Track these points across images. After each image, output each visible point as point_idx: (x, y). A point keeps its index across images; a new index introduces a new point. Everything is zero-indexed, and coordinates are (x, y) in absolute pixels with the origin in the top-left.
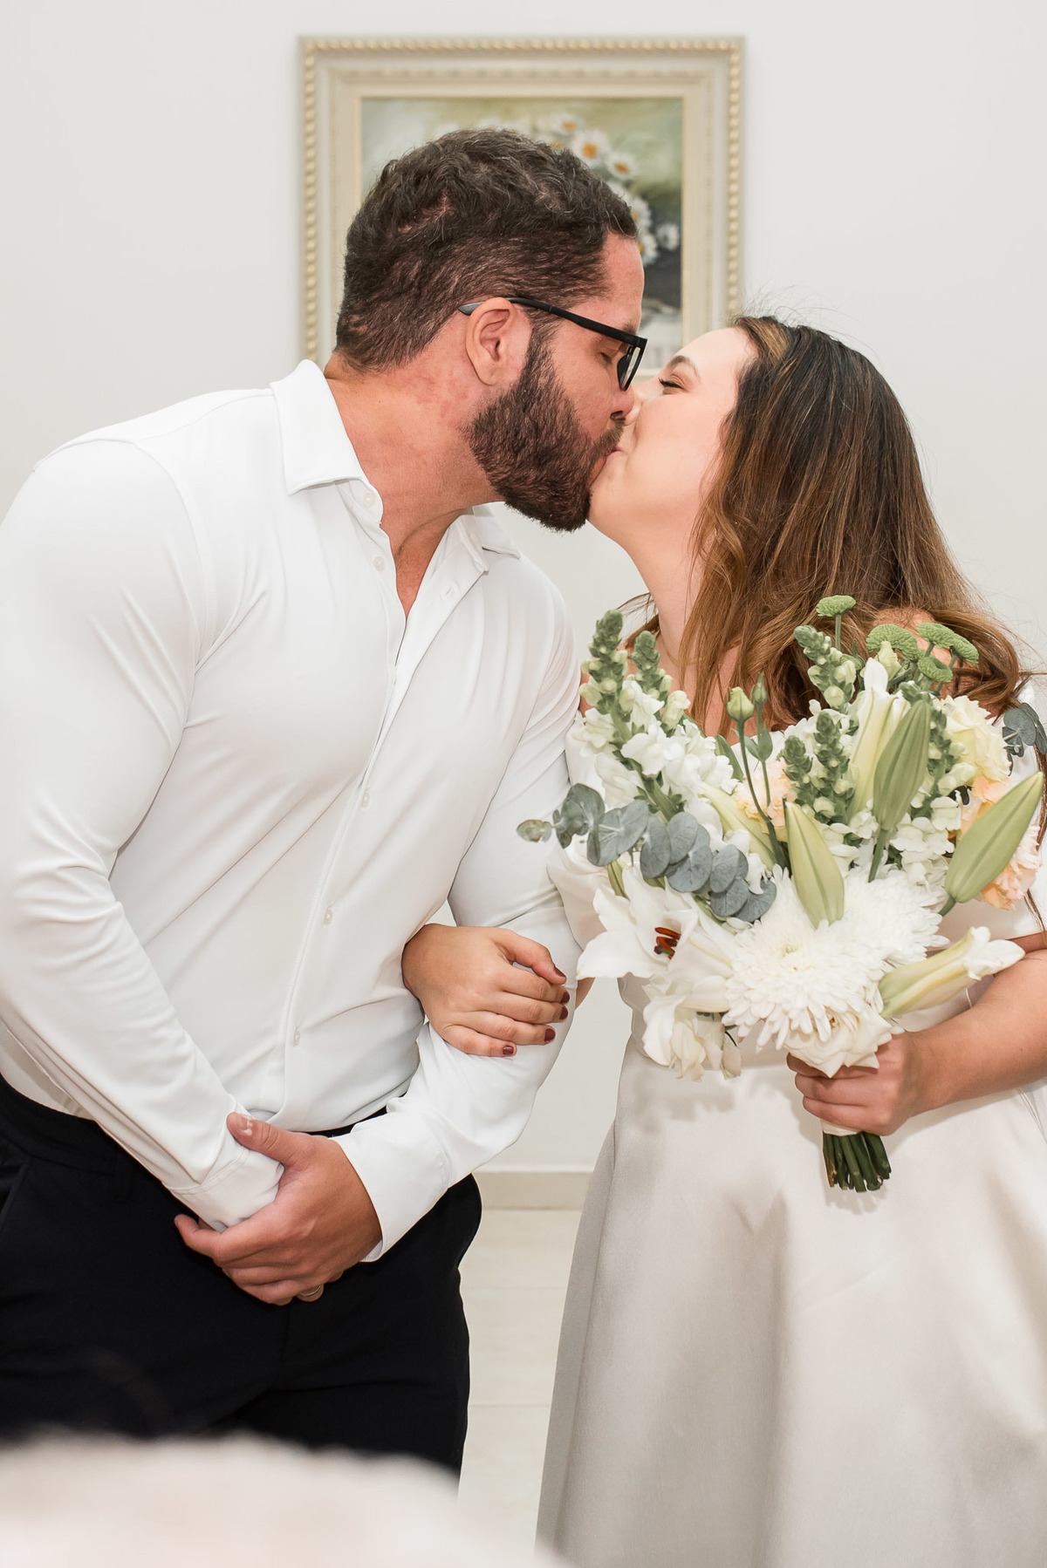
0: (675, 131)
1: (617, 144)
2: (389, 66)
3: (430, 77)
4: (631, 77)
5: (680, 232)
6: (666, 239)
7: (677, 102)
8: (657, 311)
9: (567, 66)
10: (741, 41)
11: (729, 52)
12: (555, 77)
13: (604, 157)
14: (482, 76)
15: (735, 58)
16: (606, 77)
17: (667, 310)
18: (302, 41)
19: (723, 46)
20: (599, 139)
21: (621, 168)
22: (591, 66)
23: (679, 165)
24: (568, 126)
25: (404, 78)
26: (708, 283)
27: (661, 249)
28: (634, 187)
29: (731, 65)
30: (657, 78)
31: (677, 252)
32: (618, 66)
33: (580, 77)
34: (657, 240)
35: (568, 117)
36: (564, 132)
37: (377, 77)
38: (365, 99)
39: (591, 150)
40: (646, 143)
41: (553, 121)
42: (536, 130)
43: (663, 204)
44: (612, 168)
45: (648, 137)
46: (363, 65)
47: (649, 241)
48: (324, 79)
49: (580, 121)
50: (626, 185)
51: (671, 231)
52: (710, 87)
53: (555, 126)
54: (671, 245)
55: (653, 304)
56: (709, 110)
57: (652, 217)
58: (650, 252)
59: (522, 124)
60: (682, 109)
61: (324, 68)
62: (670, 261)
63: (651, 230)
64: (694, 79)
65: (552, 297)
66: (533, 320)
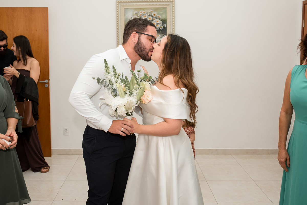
0: (166, 12)
1: (158, 14)
2: (128, 4)
4: (160, 5)
5: (166, 25)
6: (164, 26)
7: (166, 8)
8: (164, 36)
12: (150, 5)
13: (156, 16)
16: (156, 5)
18: (117, 1)
20: (156, 13)
21: (159, 17)
22: (154, 4)
23: (166, 16)
25: (130, 5)
27: (164, 27)
28: (160, 19)
29: (173, 3)
30: (163, 5)
34: (163, 26)
35: (151, 10)
37: (126, 5)
38: (125, 8)
39: (154, 15)
40: (162, 14)
41: (150, 11)
42: (147, 12)
43: (164, 21)
44: (157, 17)
45: (162, 13)
46: (124, 4)
47: (162, 26)
48: (119, 6)
49: (153, 11)
50: (159, 19)
51: (165, 25)
52: (170, 6)
53: (150, 12)
54: (165, 27)
55: (163, 34)
56: (170, 9)
57: (162, 23)
58: (163, 28)
59: (145, 11)
60: (166, 9)
61: (120, 4)
62: (165, 29)
63: (163, 25)
64: (168, 5)
65: (141, 32)
66: (139, 34)
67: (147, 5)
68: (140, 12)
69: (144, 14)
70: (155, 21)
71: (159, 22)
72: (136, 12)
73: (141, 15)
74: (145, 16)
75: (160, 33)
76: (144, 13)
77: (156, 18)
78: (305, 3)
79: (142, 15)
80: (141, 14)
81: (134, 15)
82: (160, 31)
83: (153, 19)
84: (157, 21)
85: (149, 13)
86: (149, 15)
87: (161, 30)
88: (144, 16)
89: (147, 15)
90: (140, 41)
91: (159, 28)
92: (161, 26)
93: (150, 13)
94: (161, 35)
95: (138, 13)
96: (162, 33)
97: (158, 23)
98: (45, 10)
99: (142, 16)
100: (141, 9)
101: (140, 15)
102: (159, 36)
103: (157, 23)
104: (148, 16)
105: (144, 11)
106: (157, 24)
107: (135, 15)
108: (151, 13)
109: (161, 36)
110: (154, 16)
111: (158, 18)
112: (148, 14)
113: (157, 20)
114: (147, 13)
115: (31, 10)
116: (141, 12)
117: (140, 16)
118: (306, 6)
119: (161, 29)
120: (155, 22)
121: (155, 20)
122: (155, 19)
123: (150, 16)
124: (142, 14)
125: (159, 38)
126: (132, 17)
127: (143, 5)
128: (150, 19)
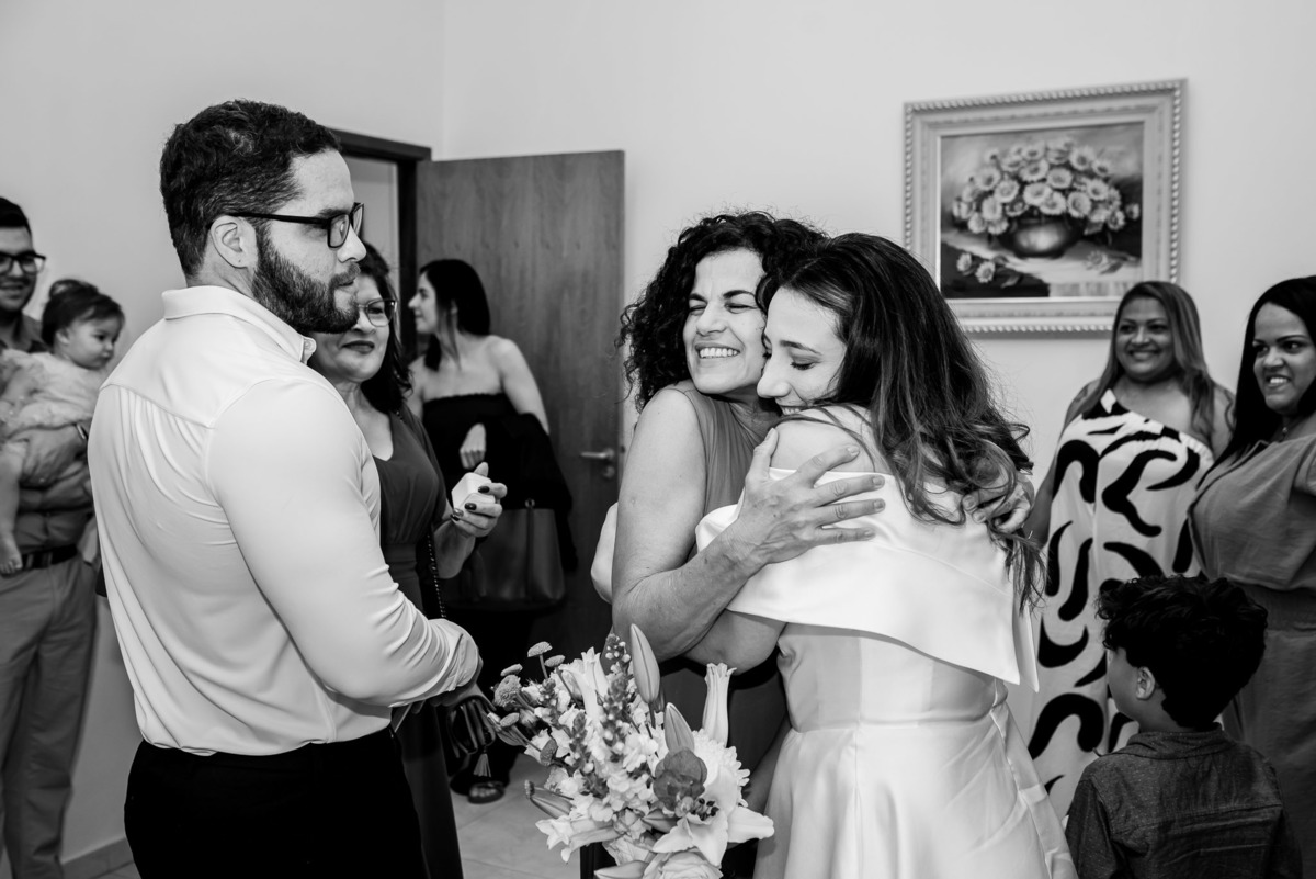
0: (1138, 143)
1: (1100, 154)
2: (956, 117)
3: (981, 122)
4: (1109, 111)
5: (1141, 208)
6: (1131, 213)
7: (1141, 123)
8: (1125, 259)
9: (1066, 108)
10: (1182, 82)
11: (1172, 90)
12: (1059, 115)
13: (1091, 163)
14: (1013, 119)
15: (1177, 93)
16: (1092, 113)
17: (1132, 259)
18: (906, 106)
19: (1169, 86)
20: (1088, 152)
21: (1102, 170)
22: (1082, 107)
23: (1140, 165)
24: (1067, 145)
25: (966, 123)
26: (1158, 241)
27: (1128, 219)
28: (1110, 181)
29: (1175, 98)
30: (1125, 111)
31: (1139, 221)
32: (1100, 106)
33: (1075, 114)
34: (1126, 214)
35: (1068, 140)
36: (1065, 149)
37: (950, 124)
38: (943, 137)
39: (1082, 160)
40: (1121, 153)
41: (1059, 143)
42: (1047, 149)
43: (1130, 191)
44: (1096, 171)
45: (1119, 148)
46: (940, 118)
47: (1120, 216)
48: (918, 128)
49: (1076, 142)
50: (1106, 180)
51: (1135, 209)
52: (1161, 113)
53: (1061, 146)
54: (1136, 217)
55: (1123, 254)
56: (1161, 128)
57: (1121, 200)
58: (1121, 222)
59: (1038, 147)
60: (1143, 129)
61: (918, 121)
62: (1134, 227)
63: (1122, 208)
64: (1150, 110)
65: (261, 208)
66: (254, 224)
67: (1045, 117)
68: (1014, 149)
69: (1030, 162)
70: (1083, 188)
71: (1106, 192)
72: (995, 151)
73: (1016, 164)
74: (1036, 170)
75: (1110, 249)
76: (1033, 154)
77: (1091, 175)
79: (1023, 164)
80: (1017, 158)
81: (983, 165)
82: (1109, 235)
83: (1074, 180)
84: (1095, 192)
85: (1057, 155)
86: (1057, 162)
87: (1113, 232)
88: (1033, 166)
89: (1044, 166)
90: (272, 258)
91: (1105, 225)
92: (1113, 215)
93: (1061, 152)
94: (1115, 258)
95: (1005, 154)
96: (1120, 249)
97: (1099, 202)
98: (611, 163)
99: (1023, 167)
100: (1017, 134)
101: (1011, 166)
103: (1092, 200)
104: (1052, 167)
105: (1030, 148)
106: (1095, 205)
107: (987, 166)
108: (1064, 153)
109: (1114, 262)
110: (1080, 168)
111: (1098, 177)
112: (1052, 160)
113: (1091, 184)
114: (1045, 156)
115: (561, 164)
116: (1019, 152)
117: (1011, 170)
119: (1111, 226)
120: (1083, 196)
121: (1084, 184)
122: (1084, 179)
123: (1059, 166)
124: (1024, 159)
125: (1103, 273)
126: (973, 175)
127: (1029, 118)
128: (1059, 180)
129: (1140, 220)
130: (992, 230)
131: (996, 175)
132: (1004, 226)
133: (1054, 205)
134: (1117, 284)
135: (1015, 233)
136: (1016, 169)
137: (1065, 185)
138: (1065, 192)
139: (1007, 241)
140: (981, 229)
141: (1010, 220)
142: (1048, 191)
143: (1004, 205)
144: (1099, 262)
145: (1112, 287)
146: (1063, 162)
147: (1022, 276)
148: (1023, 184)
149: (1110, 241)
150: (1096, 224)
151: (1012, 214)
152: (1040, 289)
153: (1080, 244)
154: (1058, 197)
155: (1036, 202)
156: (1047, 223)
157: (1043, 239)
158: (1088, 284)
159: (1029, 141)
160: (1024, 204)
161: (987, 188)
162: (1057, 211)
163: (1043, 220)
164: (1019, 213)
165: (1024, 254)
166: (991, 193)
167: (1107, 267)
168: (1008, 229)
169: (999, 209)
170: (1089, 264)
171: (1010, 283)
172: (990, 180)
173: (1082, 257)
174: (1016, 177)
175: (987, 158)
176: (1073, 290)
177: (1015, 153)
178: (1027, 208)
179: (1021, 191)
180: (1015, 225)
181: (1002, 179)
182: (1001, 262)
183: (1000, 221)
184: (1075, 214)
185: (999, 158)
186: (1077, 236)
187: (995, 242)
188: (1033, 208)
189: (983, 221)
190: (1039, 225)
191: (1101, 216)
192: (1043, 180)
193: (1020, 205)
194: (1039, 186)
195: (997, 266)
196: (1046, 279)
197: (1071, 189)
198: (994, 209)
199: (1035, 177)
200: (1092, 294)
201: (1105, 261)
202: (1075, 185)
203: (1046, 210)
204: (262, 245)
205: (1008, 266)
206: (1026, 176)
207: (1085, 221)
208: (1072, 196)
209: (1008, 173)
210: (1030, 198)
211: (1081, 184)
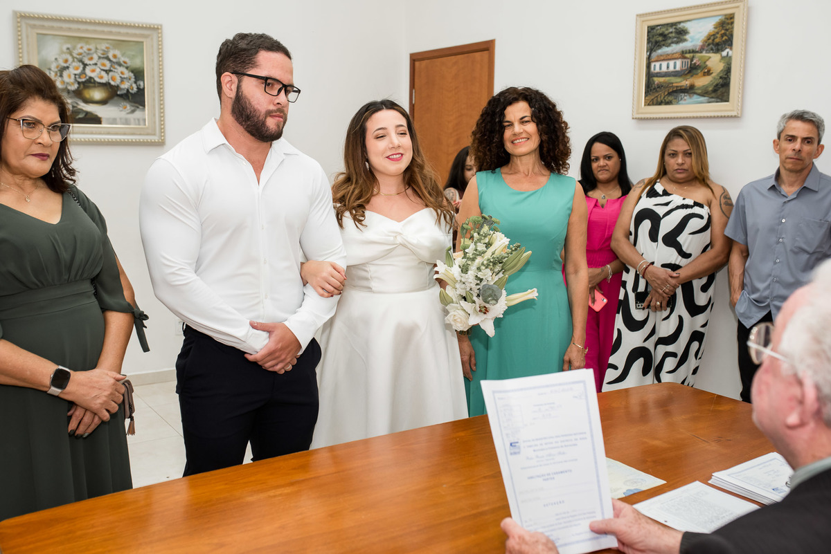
0: (142, 51)
1: (123, 55)
2: (46, 24)
3: (61, 29)
4: (127, 34)
5: (144, 83)
6: (140, 85)
7: (142, 42)
8: (138, 107)
9: (107, 29)
10: (161, 26)
11: (158, 29)
12: (103, 32)
13: (119, 59)
14: (79, 30)
15: (160, 31)
16: (119, 34)
17: (141, 107)
18: (15, 13)
19: (156, 27)
20: (117, 53)
21: (125, 62)
22: (114, 30)
23: (143, 63)
24: (107, 48)
25: (52, 28)
26: (155, 99)
27: (138, 88)
28: (129, 69)
29: (159, 33)
30: (135, 35)
32: (123, 30)
33: (110, 33)
34: (137, 86)
35: (107, 45)
36: (106, 50)
37: (43, 27)
38: (38, 34)
39: (115, 56)
40: (133, 55)
41: (103, 46)
42: (97, 48)
43: (138, 74)
44: (122, 63)
45: (133, 53)
46: (39, 23)
47: (134, 86)
48: (24, 26)
49: (111, 47)
50: (127, 68)
51: (141, 83)
52: (152, 39)
53: (104, 48)
54: (142, 87)
55: (137, 105)
56: (152, 46)
57: (135, 78)
58: (135, 89)
59: (92, 47)
60: (143, 45)
61: (24, 22)
62: (141, 92)
63: (135, 82)
64: (146, 36)
66: (238, 77)
67: (95, 32)
68: (79, 46)
69: (88, 54)
70: (116, 70)
71: (127, 74)
72: (69, 46)
73: (80, 54)
74: (91, 59)
75: (131, 102)
76: (89, 50)
77: (120, 65)
78: (415, 58)
79: (85, 54)
80: (81, 51)
81: (62, 52)
82: (130, 95)
83: (111, 66)
84: (122, 73)
85: (101, 52)
86: (102, 56)
87: (132, 94)
88: (90, 56)
89: (95, 57)
91: (128, 90)
92: (131, 85)
93: (103, 50)
94: (133, 106)
95: (74, 48)
96: (135, 102)
97: (125, 78)
99: (84, 56)
100: (81, 38)
101: (78, 55)
102: (128, 107)
103: (121, 77)
104: (100, 58)
105: (88, 47)
106: (122, 80)
107: (65, 53)
108: (105, 52)
109: (133, 108)
110: (114, 60)
111: (123, 66)
112: (100, 55)
113: (120, 69)
114: (96, 52)
116: (82, 48)
117: (78, 57)
118: (417, 64)
119: (130, 91)
120: (116, 74)
122: (116, 66)
123: (103, 58)
124: (85, 52)
125: (128, 113)
126: (57, 57)
127: (87, 31)
128: (104, 65)
129: (144, 88)
130: (69, 88)
131: (70, 59)
132: (76, 86)
133: (102, 78)
134: (135, 119)
135: (82, 90)
136: (81, 57)
137: (107, 68)
138: (107, 72)
139: (78, 94)
140: (64, 87)
141: (79, 83)
142: (98, 70)
143: (75, 75)
144: (125, 108)
145: (132, 121)
146: (105, 56)
147: (87, 113)
148: (85, 65)
149: (130, 98)
150: (124, 89)
151: (80, 80)
152: (97, 120)
153: (116, 98)
154: (103, 74)
155: (92, 75)
156: (98, 86)
157: (97, 94)
158: (121, 119)
159: (87, 43)
160: (86, 75)
161: (65, 65)
162: (103, 81)
163: (97, 85)
164: (84, 80)
165: (87, 101)
166: (68, 67)
167: (129, 111)
168: (78, 88)
169: (73, 77)
170: (121, 109)
171: (81, 116)
172: (66, 61)
173: (117, 105)
174: (81, 61)
175: (65, 48)
176: (114, 121)
177: (80, 48)
178: (87, 78)
179: (84, 69)
180: (82, 86)
181: (74, 61)
182: (75, 105)
183: (73, 84)
184: (112, 83)
185: (71, 49)
186: (113, 94)
187: (72, 94)
188: (91, 78)
189: (63, 82)
190: (95, 87)
191: (125, 86)
192: (96, 64)
193: (84, 76)
194: (94, 67)
195: (73, 107)
196: (100, 115)
197: (110, 71)
198: (69, 76)
199: (91, 62)
200: (123, 124)
201: (129, 107)
202: (112, 69)
203: (98, 80)
204: (239, 87)
205: (79, 107)
206: (87, 61)
207: (118, 87)
208: (111, 74)
209: (77, 58)
210: (88, 72)
211: (115, 68)
